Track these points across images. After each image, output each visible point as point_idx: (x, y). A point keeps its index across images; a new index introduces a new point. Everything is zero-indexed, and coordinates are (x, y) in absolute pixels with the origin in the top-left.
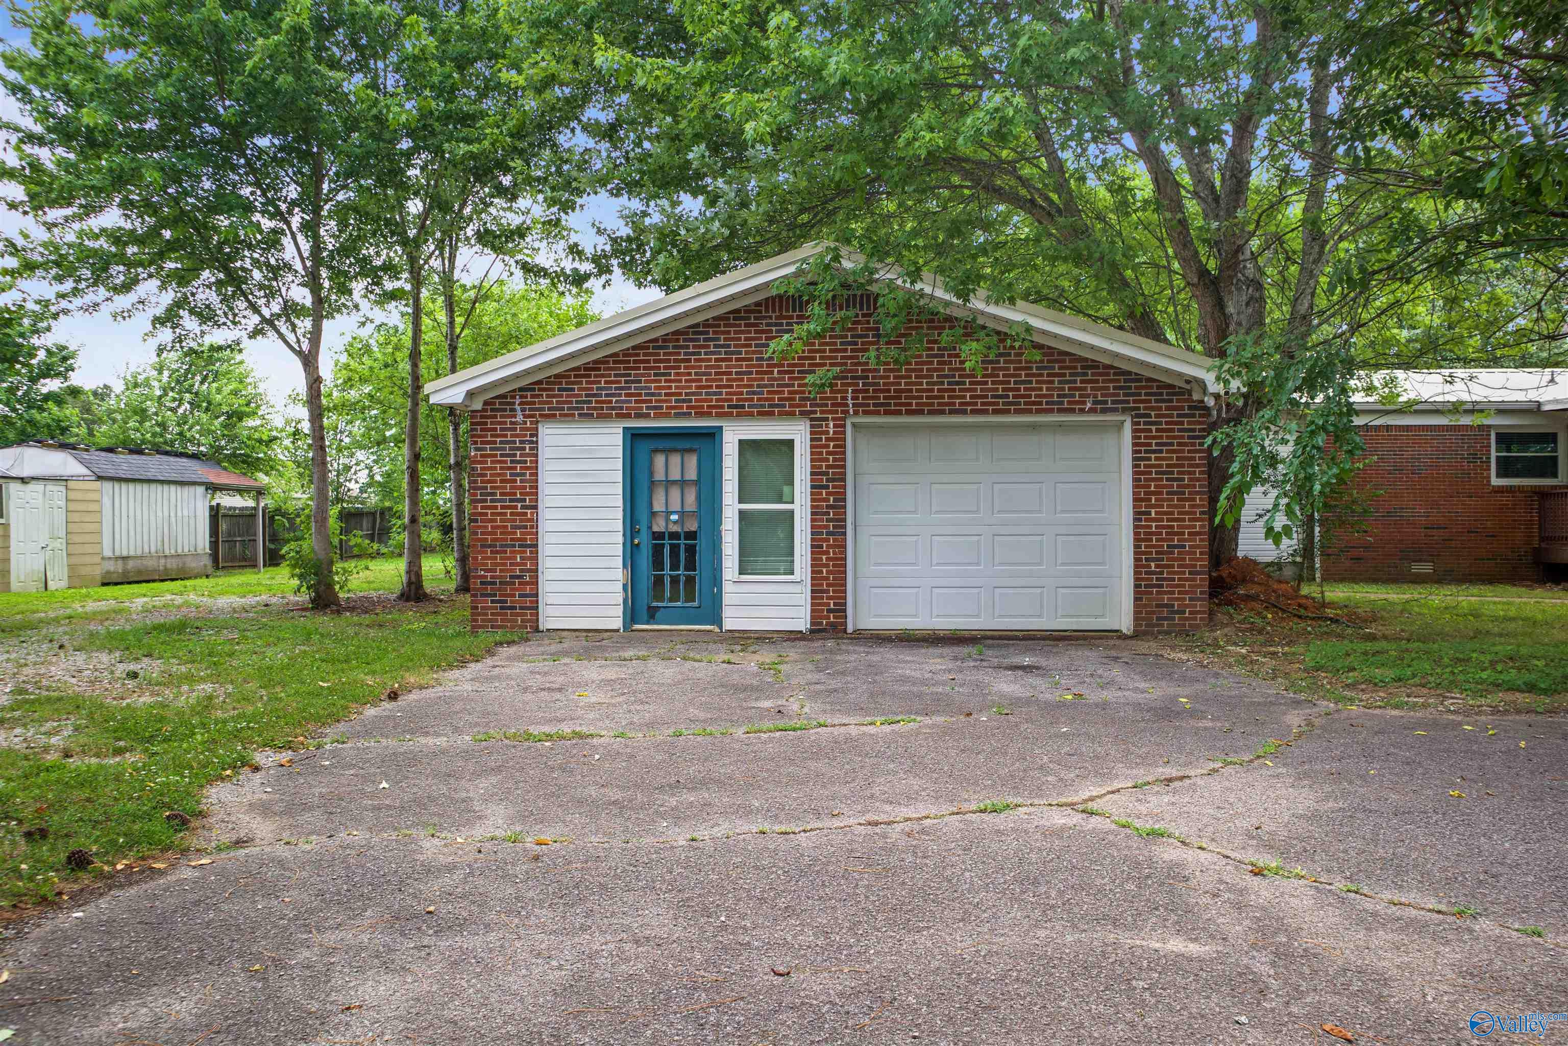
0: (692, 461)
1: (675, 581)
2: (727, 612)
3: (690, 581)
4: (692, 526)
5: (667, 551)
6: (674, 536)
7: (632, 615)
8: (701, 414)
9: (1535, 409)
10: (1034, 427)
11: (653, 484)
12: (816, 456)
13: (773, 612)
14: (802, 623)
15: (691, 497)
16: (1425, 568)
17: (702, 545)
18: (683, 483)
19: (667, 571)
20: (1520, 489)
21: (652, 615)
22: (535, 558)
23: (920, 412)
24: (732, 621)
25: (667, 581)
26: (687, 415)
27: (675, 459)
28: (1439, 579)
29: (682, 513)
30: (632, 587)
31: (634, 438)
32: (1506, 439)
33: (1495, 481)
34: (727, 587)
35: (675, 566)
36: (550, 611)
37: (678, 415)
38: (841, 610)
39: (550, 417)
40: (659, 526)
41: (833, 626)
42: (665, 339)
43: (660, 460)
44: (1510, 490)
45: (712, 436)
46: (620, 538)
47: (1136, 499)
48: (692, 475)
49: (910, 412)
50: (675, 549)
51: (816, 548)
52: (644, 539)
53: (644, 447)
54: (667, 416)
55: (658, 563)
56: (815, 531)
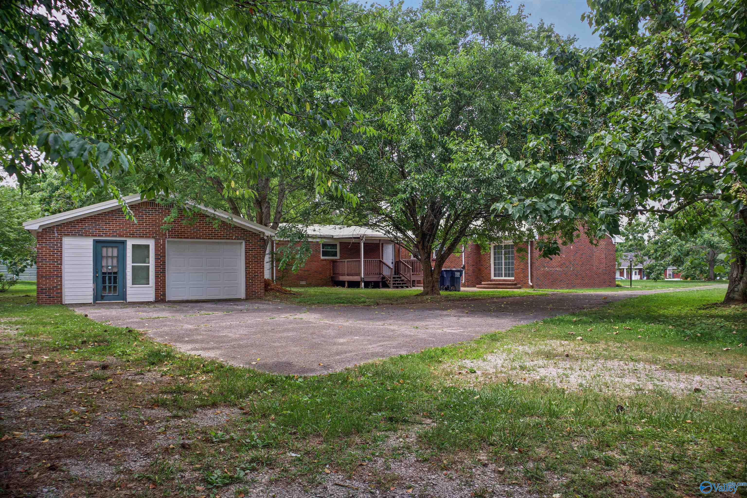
0: (115, 250)
1: (110, 287)
2: (128, 296)
3: (115, 287)
4: (115, 270)
5: (107, 278)
6: (110, 273)
7: (96, 298)
8: (120, 236)
9: (332, 238)
10: (218, 243)
11: (102, 257)
12: (156, 250)
13: (143, 296)
14: (152, 299)
15: (115, 261)
16: (304, 283)
17: (119, 276)
18: (112, 257)
19: (107, 284)
20: (328, 260)
21: (102, 298)
22: (61, 281)
23: (188, 238)
24: (130, 299)
25: (107, 288)
26: (116, 236)
27: (110, 250)
28: (309, 285)
29: (113, 267)
30: (96, 290)
31: (96, 242)
32: (324, 245)
33: (322, 258)
34: (128, 289)
35: (110, 283)
36: (66, 298)
37: (112, 236)
38: (164, 295)
39: (68, 235)
40: (104, 270)
41: (162, 299)
42: (109, 212)
43: (104, 250)
44: (325, 260)
45: (124, 243)
46: (92, 274)
47: (246, 263)
48: (115, 254)
49: (185, 238)
50: (110, 278)
51: (157, 277)
52: (99, 275)
53: (100, 245)
54: (109, 236)
55: (104, 282)
56: (156, 272)
